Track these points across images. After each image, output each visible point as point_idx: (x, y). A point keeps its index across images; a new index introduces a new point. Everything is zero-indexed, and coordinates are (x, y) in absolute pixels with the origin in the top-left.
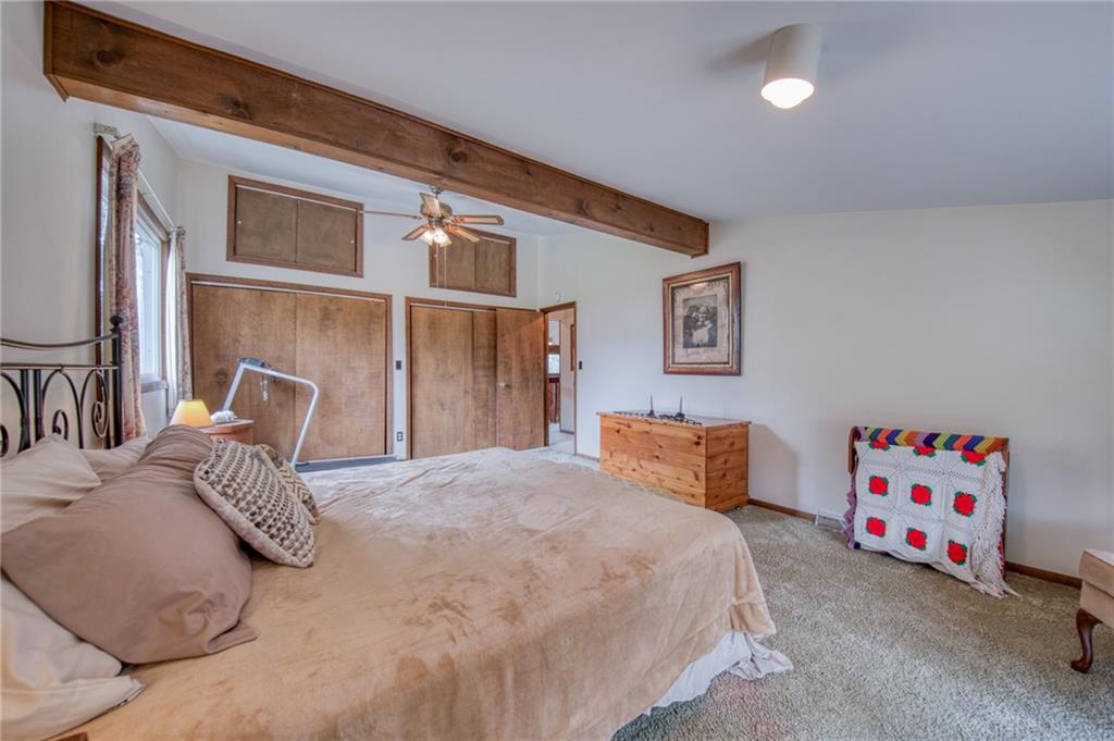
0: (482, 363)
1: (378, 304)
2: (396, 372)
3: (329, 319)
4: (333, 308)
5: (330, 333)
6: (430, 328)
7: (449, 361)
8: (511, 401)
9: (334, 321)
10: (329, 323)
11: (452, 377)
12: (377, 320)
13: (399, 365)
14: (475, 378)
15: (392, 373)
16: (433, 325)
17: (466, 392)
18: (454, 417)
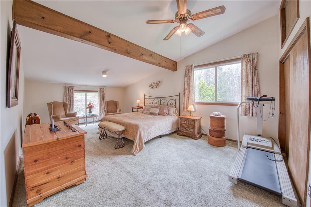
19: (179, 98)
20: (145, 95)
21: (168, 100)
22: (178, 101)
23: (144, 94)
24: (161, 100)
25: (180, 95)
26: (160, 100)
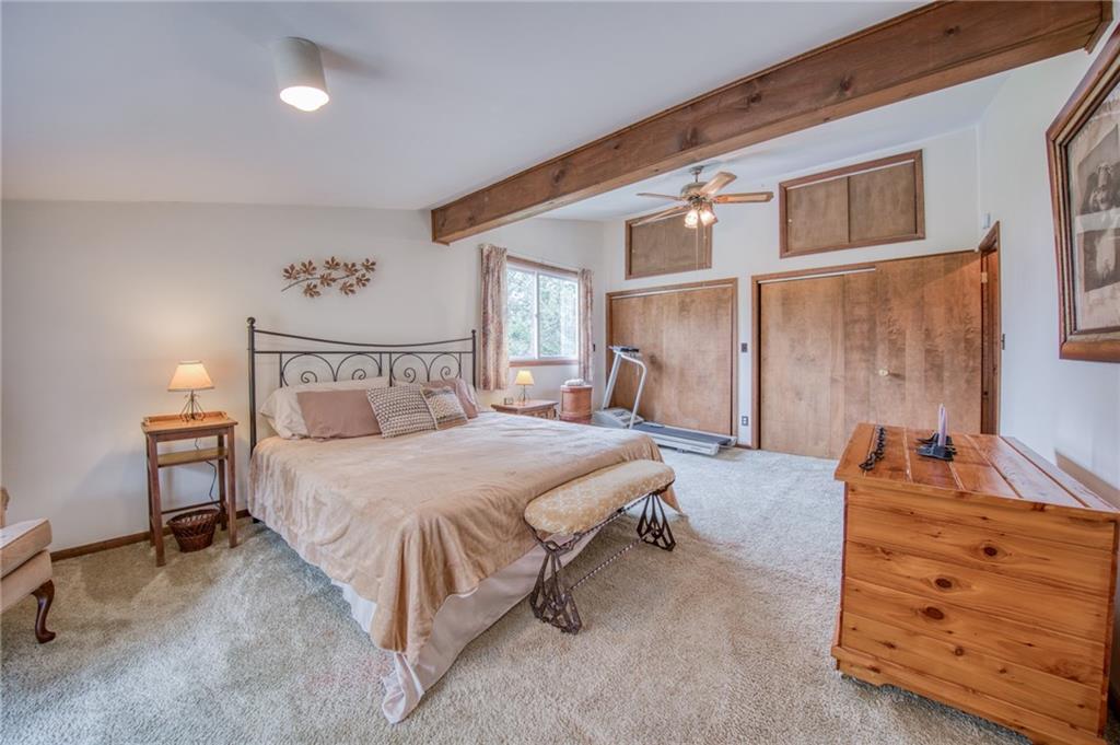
0: (859, 343)
1: (725, 290)
2: (741, 355)
3: (684, 310)
4: (688, 300)
5: (686, 322)
6: (783, 304)
7: (808, 342)
8: (903, 399)
9: (689, 311)
10: (685, 313)
11: (813, 360)
12: (723, 305)
13: (744, 348)
14: (847, 363)
15: (737, 355)
16: (787, 300)
17: (834, 381)
18: (816, 410)
19: (470, 349)
20: (257, 326)
21: (428, 358)
22: (467, 360)
23: (252, 320)
24: (394, 357)
25: (474, 336)
26: (386, 357)
